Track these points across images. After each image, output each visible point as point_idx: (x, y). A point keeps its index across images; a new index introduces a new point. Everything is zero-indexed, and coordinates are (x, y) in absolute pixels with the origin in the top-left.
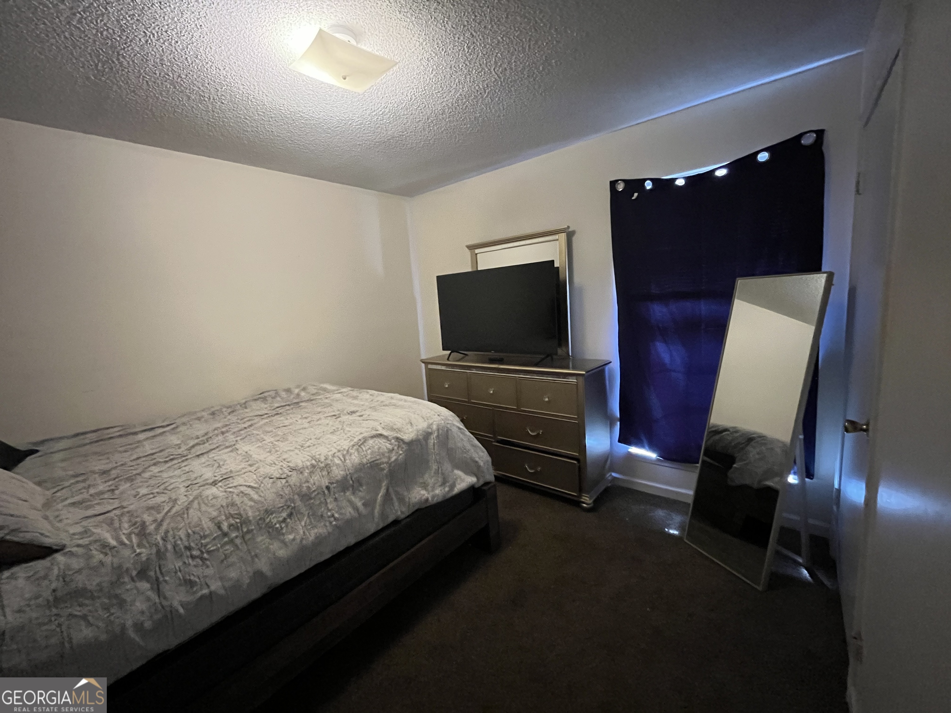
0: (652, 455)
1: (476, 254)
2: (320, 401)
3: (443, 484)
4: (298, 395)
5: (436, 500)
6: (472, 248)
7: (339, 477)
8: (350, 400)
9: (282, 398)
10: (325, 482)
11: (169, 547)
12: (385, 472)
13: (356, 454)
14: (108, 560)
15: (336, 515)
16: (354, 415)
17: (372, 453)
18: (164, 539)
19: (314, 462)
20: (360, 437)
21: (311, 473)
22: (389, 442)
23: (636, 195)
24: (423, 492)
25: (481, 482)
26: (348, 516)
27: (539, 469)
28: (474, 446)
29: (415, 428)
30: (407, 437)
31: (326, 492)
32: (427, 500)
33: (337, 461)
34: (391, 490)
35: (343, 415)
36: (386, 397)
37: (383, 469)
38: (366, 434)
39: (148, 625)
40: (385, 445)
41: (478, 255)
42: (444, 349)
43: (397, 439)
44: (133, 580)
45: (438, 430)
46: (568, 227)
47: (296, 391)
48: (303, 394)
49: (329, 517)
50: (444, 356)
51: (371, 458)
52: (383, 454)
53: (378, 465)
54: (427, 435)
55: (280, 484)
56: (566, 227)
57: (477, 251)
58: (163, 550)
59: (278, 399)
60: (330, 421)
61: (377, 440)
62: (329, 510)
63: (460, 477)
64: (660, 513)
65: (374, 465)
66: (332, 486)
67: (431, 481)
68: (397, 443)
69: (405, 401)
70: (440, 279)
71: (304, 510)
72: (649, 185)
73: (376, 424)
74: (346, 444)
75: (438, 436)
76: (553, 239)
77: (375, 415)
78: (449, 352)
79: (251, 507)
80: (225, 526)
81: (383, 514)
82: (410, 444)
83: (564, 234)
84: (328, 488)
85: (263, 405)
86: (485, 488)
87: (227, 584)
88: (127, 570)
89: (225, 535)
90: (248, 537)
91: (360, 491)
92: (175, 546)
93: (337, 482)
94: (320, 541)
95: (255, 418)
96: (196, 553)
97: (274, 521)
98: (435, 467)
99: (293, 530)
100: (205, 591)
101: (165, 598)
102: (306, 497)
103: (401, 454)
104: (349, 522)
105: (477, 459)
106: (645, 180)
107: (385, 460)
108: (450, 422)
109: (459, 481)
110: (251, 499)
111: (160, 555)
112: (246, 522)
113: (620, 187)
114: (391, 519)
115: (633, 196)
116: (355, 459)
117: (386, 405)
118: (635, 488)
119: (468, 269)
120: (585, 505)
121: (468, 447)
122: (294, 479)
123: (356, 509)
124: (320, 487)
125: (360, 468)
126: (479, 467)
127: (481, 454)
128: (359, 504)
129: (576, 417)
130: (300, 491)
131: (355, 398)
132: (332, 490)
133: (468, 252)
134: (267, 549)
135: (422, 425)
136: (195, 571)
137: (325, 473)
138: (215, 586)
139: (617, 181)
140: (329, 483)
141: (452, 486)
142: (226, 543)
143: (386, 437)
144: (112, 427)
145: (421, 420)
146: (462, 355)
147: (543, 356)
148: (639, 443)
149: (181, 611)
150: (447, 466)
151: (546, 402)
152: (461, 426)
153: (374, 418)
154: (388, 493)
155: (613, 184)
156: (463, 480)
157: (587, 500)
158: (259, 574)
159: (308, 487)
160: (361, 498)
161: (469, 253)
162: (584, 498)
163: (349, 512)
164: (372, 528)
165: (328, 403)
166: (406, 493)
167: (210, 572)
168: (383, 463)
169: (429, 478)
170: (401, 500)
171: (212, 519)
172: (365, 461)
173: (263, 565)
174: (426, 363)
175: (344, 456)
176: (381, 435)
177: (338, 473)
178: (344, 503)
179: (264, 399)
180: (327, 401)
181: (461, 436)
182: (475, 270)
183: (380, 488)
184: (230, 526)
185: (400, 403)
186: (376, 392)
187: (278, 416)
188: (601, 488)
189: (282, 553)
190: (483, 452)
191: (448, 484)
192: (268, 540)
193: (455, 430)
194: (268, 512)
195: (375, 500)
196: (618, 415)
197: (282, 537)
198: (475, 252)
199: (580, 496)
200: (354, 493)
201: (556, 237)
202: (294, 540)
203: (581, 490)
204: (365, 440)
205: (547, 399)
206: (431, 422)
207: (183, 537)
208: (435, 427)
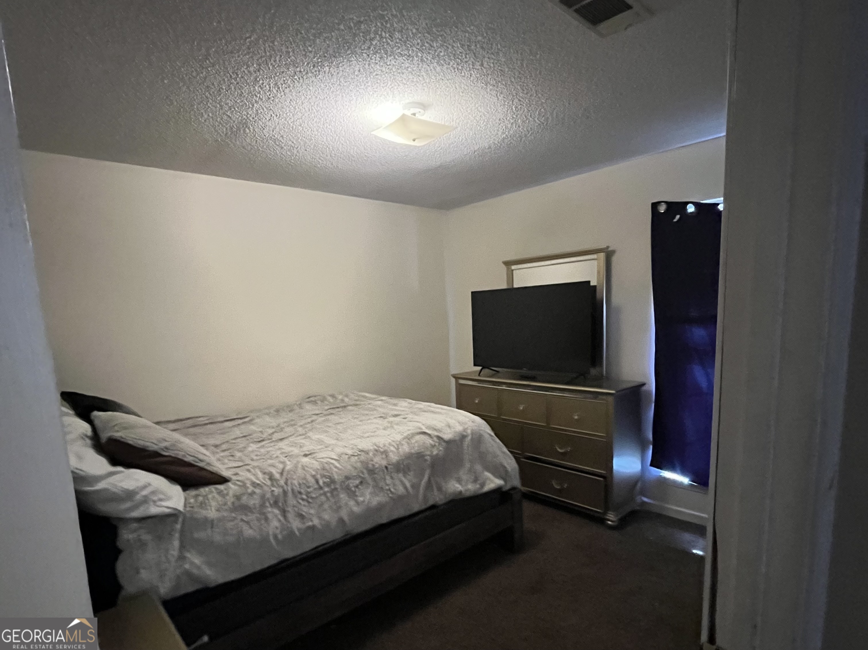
0: (685, 480)
1: (513, 270)
2: (364, 406)
3: (475, 480)
4: (342, 401)
5: (468, 494)
6: (508, 264)
7: (394, 461)
8: (390, 407)
9: (330, 402)
10: (384, 463)
11: (289, 489)
12: (428, 462)
13: (406, 445)
14: (257, 491)
15: (392, 490)
16: (399, 417)
17: (419, 446)
18: (286, 483)
19: (376, 447)
20: (409, 432)
21: (374, 455)
22: (431, 439)
23: (678, 217)
24: (457, 485)
25: (508, 487)
26: (400, 493)
27: (566, 486)
28: (504, 453)
29: (453, 430)
30: (447, 436)
31: (385, 471)
32: (461, 492)
33: (392, 448)
34: (432, 479)
35: (389, 417)
36: (423, 405)
37: (426, 460)
38: (413, 431)
39: (280, 537)
40: (429, 441)
41: (514, 272)
42: (475, 365)
43: (439, 437)
44: (271, 505)
45: (472, 434)
46: (608, 247)
47: (340, 397)
48: (346, 400)
49: (387, 490)
50: (475, 372)
51: (418, 450)
52: (427, 448)
53: (424, 456)
54: (463, 437)
55: (354, 459)
56: (605, 247)
57: (513, 267)
58: (286, 490)
59: (326, 402)
60: (380, 421)
61: (422, 437)
62: (388, 485)
63: (490, 479)
64: (687, 537)
65: (419, 456)
66: (389, 467)
67: (464, 477)
68: (438, 441)
69: (442, 409)
70: (475, 295)
71: (370, 481)
72: (691, 209)
73: (420, 425)
74: (399, 437)
75: (472, 439)
76: (591, 258)
77: (416, 418)
78: (480, 368)
79: (336, 472)
80: (321, 482)
81: (425, 497)
82: (448, 442)
83: (602, 253)
84: (386, 467)
85: (314, 407)
86: (512, 492)
87: (323, 522)
88: (268, 499)
89: (321, 488)
90: (335, 493)
91: (409, 475)
92: (293, 490)
93: (393, 464)
94: (380, 507)
95: (313, 416)
96: (304, 497)
97: (351, 485)
98: (468, 465)
99: (362, 495)
100: (310, 524)
101: (289, 522)
102: (372, 472)
103: (441, 450)
104: (401, 498)
105: (506, 465)
106: (687, 203)
107: (428, 453)
108: (483, 429)
109: (488, 482)
110: (336, 467)
111: (285, 493)
112: (333, 481)
113: (662, 209)
114: (431, 503)
115: (674, 218)
116: (406, 449)
117: (425, 411)
118: (664, 513)
119: (503, 286)
120: (609, 522)
121: (498, 453)
122: (363, 457)
123: (405, 488)
124: (381, 465)
125: (409, 456)
126: (506, 471)
127: (510, 461)
128: (408, 485)
129: (604, 435)
130: (368, 467)
131: (395, 405)
132: (389, 469)
133: (504, 268)
134: (346, 504)
135: (459, 428)
136: (305, 509)
137: (384, 456)
138: (316, 522)
139: (659, 203)
140: (388, 464)
141: (483, 485)
142: (321, 495)
143: (429, 435)
144: (202, 417)
145: (457, 424)
146: (494, 372)
147: (574, 375)
148: (672, 468)
149: (297, 533)
150: (478, 467)
151: (576, 419)
152: (493, 434)
153: (416, 420)
154: (429, 480)
155: (655, 206)
156: (492, 481)
157: (612, 518)
158: (341, 521)
159: (373, 465)
160: (410, 481)
161: (506, 268)
162: (609, 515)
163: (401, 490)
164: (416, 507)
165: (371, 408)
166: (443, 484)
167: (312, 511)
168: (427, 455)
169: (463, 474)
170: (440, 489)
171: (313, 476)
172: (413, 451)
173: (344, 514)
174: (456, 378)
175: (397, 445)
176: (424, 433)
177: (394, 458)
178: (397, 482)
179: (315, 403)
180: (369, 406)
181: (492, 442)
182: (511, 287)
183: (424, 476)
184: (324, 483)
185: (438, 410)
186: (414, 402)
187: (332, 415)
188: (628, 509)
189: (356, 509)
190: (511, 460)
191: (479, 482)
192: (347, 498)
193: (487, 436)
194: (347, 478)
195: (420, 484)
196: (651, 439)
197: (355, 498)
198: (511, 268)
199: (605, 513)
200: (404, 476)
201: (594, 256)
202: (364, 501)
203: (607, 509)
204: (413, 435)
205: (576, 417)
206: (466, 426)
207: (296, 484)
208: (469, 431)
